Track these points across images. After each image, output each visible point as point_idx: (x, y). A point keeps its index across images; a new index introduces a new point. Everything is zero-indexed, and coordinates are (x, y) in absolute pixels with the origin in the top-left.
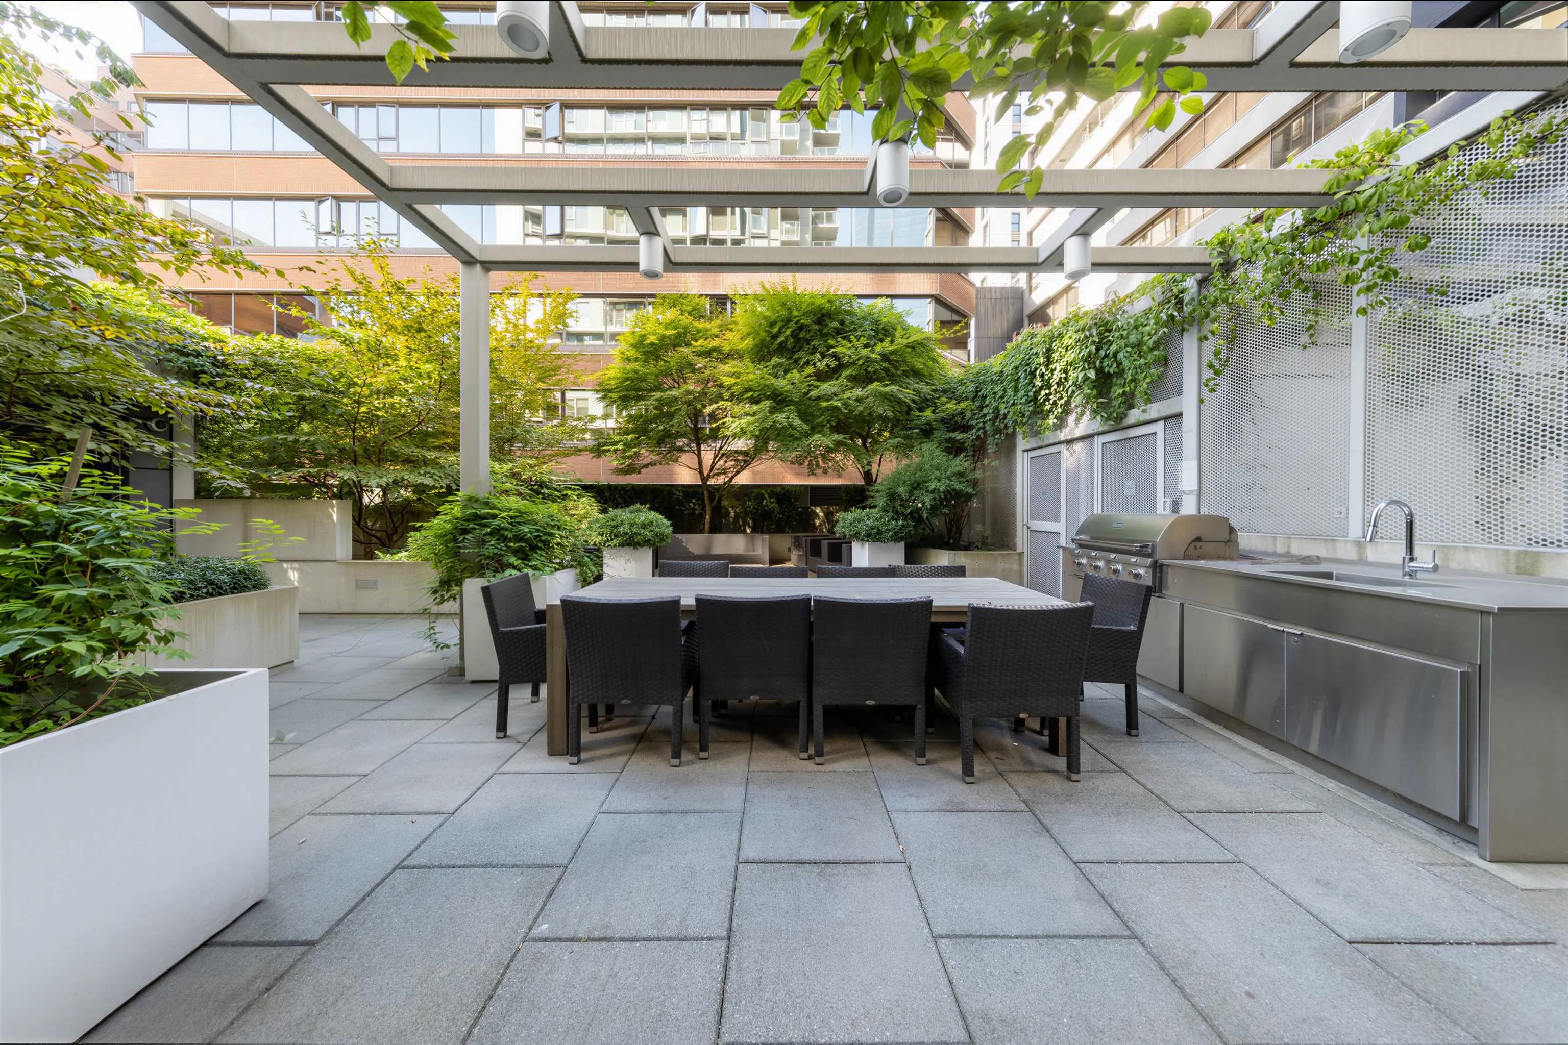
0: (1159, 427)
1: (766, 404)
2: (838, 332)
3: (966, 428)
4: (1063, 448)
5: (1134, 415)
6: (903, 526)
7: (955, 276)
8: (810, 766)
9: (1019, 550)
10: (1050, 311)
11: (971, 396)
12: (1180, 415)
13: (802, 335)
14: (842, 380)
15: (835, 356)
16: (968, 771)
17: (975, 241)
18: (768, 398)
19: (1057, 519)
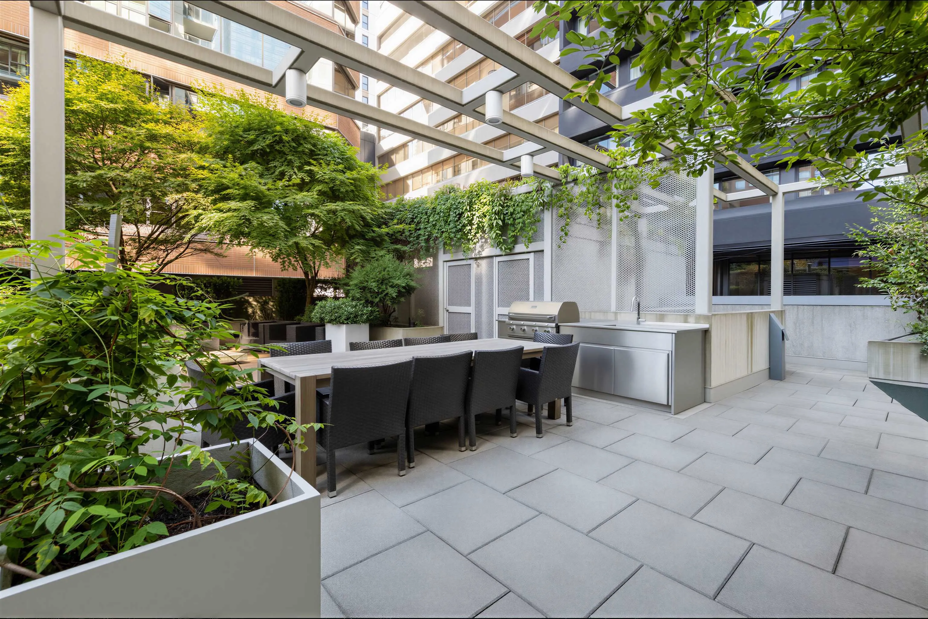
0: (531, 256)
1: (250, 203)
2: (312, 154)
3: (406, 243)
4: (472, 262)
5: (519, 248)
6: (371, 311)
7: (349, 120)
8: (468, 453)
9: (441, 324)
10: (393, 157)
11: (408, 221)
12: (543, 251)
13: (277, 147)
14: (314, 194)
15: (310, 173)
16: (539, 431)
17: (359, 95)
18: (253, 199)
19: (469, 305)
